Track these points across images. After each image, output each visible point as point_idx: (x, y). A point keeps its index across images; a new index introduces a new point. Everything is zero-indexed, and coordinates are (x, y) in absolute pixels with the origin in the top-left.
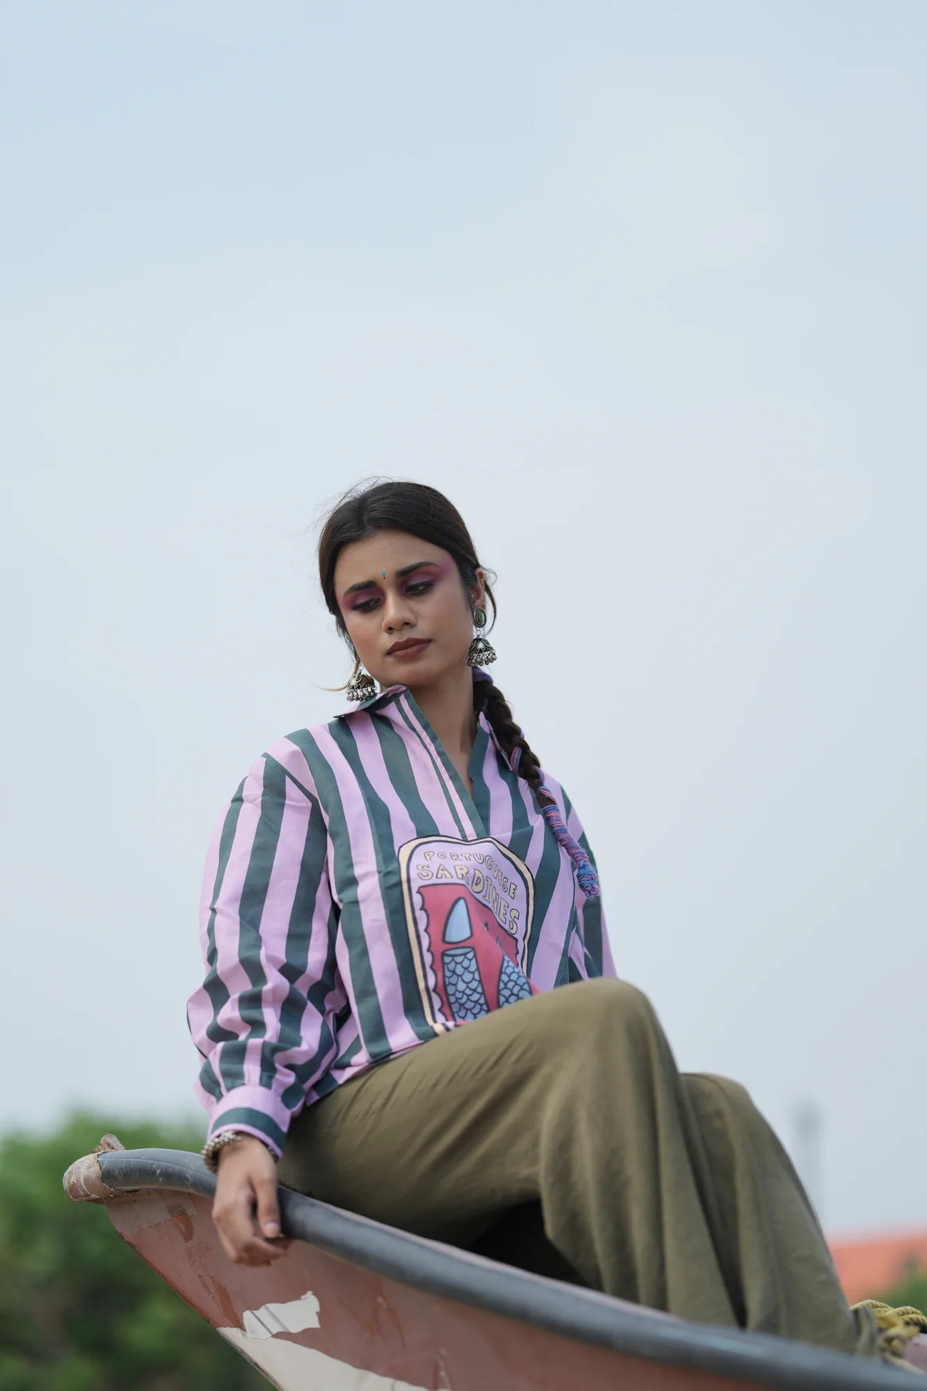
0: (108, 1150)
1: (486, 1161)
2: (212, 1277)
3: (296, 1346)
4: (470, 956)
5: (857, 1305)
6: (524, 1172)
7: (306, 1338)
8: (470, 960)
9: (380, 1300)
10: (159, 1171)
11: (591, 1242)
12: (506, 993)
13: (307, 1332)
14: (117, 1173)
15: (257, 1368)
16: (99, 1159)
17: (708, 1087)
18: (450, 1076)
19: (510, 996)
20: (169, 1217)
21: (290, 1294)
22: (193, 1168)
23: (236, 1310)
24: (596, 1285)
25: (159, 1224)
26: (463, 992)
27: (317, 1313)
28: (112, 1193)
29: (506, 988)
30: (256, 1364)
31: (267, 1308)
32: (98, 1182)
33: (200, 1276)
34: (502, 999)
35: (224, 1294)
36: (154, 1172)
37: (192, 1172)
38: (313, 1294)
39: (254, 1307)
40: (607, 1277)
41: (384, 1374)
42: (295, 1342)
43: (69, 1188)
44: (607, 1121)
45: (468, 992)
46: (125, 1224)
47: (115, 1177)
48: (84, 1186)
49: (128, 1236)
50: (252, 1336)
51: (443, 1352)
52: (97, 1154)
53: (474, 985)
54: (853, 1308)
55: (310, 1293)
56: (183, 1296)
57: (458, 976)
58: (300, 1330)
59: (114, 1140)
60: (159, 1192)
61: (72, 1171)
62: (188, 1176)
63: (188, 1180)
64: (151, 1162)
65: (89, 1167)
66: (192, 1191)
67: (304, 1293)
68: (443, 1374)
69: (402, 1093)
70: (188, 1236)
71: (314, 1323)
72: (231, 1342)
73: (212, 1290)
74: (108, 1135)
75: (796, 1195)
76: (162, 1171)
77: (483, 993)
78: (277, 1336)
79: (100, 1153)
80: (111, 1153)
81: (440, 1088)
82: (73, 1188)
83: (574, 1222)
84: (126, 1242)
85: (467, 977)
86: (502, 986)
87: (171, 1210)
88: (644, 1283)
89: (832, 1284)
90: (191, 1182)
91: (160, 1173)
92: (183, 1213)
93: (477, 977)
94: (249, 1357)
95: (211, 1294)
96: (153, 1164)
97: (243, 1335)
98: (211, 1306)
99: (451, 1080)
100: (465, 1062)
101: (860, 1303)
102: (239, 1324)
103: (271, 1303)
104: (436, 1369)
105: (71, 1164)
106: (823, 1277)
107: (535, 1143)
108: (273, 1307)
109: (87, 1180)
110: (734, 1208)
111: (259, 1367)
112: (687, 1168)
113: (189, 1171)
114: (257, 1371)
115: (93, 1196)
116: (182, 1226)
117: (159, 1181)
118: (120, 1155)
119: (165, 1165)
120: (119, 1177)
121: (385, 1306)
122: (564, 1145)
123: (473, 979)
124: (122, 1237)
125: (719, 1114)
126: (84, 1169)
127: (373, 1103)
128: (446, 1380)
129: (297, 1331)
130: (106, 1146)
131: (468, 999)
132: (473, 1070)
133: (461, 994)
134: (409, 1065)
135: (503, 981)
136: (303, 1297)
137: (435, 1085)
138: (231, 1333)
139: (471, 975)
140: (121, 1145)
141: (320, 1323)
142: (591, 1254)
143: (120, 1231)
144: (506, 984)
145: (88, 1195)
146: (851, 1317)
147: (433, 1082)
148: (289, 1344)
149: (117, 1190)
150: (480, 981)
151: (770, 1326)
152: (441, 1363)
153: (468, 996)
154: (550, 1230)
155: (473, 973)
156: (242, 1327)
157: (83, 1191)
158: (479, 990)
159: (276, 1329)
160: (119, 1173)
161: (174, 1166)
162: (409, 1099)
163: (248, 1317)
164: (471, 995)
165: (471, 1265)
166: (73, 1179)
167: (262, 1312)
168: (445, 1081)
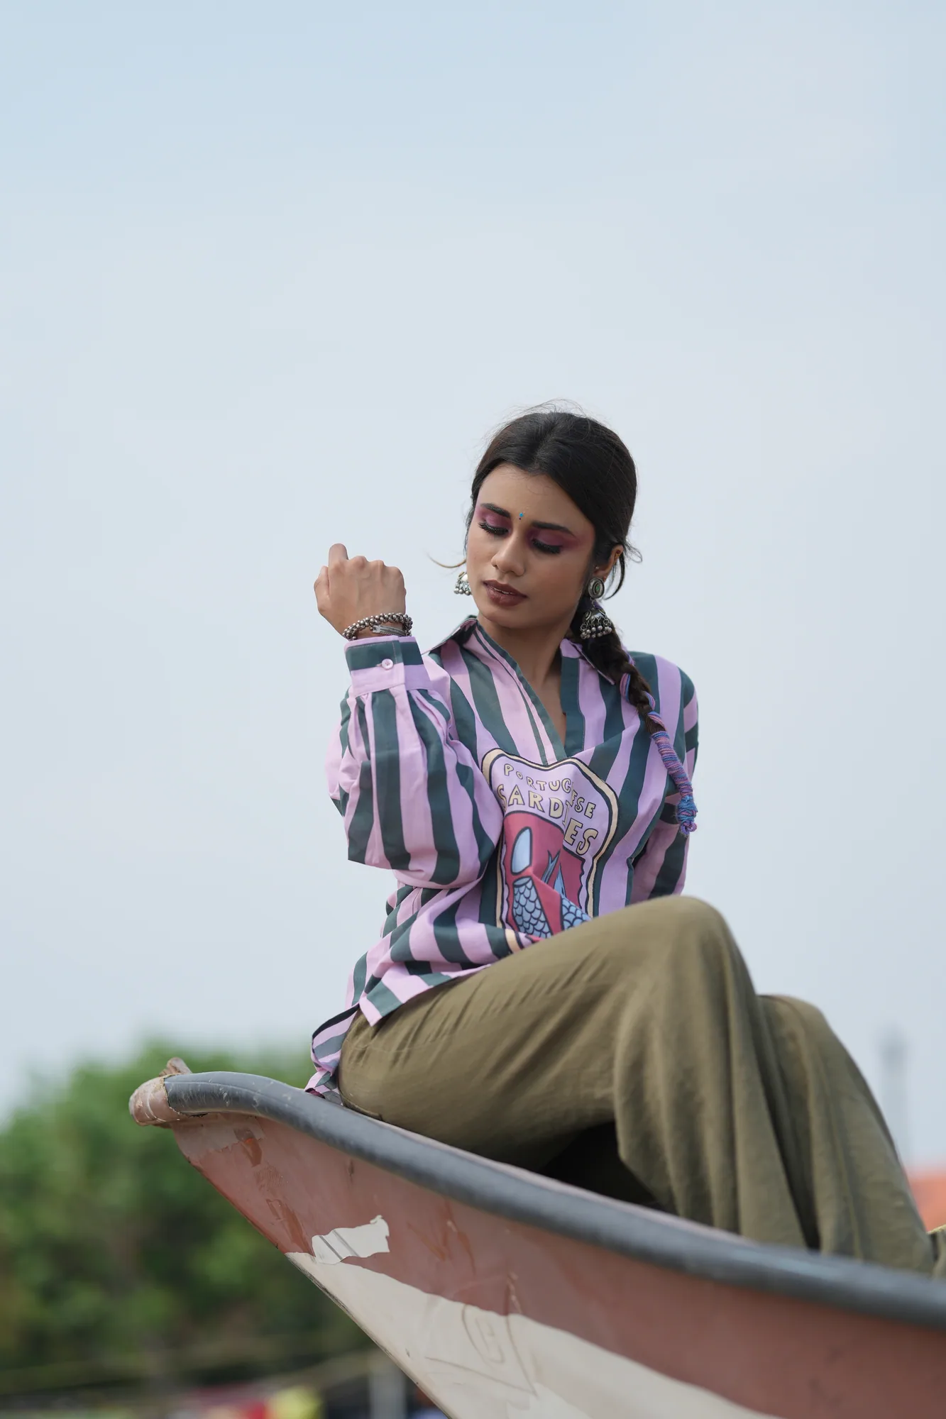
0: (174, 1074)
1: (559, 1082)
2: (279, 1201)
3: (366, 1270)
4: (529, 885)
5: (937, 1229)
6: (599, 1093)
7: (376, 1263)
8: (530, 889)
9: (450, 1223)
10: (226, 1094)
11: (664, 1164)
12: (570, 917)
13: (377, 1256)
14: (183, 1097)
15: (326, 1293)
16: (166, 1082)
17: (782, 1009)
18: (522, 995)
19: (574, 920)
20: (237, 1141)
21: (360, 1218)
22: (259, 1091)
23: (304, 1234)
24: (669, 1208)
25: (227, 1148)
26: (529, 922)
27: (387, 1237)
28: (179, 1117)
29: (569, 912)
30: (325, 1289)
31: (337, 1234)
32: (165, 1106)
33: (268, 1201)
34: (566, 924)
35: (292, 1218)
36: (221, 1096)
37: (259, 1094)
38: (383, 1218)
39: (323, 1231)
40: (680, 1199)
41: (454, 1299)
42: (364, 1268)
43: (135, 1111)
44: (681, 1040)
45: (533, 921)
46: (192, 1149)
47: (181, 1100)
48: (151, 1112)
49: (195, 1159)
50: (321, 1261)
51: (515, 1277)
52: (164, 1077)
53: (537, 914)
54: (930, 1232)
55: (379, 1218)
56: (252, 1222)
57: (522, 906)
58: (370, 1255)
59: (181, 1065)
60: (226, 1115)
61: (138, 1094)
62: (255, 1099)
63: (255, 1103)
64: (218, 1085)
65: (155, 1091)
66: (260, 1115)
67: (373, 1217)
68: (513, 1298)
69: (474, 1013)
70: (256, 1160)
71: (384, 1247)
72: (300, 1267)
73: (281, 1216)
74: (175, 1058)
75: (871, 1117)
76: (228, 1094)
77: (546, 921)
78: (347, 1260)
79: (166, 1076)
80: (177, 1077)
81: (512, 1007)
82: (139, 1113)
83: (647, 1142)
84: (194, 1166)
85: (530, 907)
86: (565, 911)
87: (238, 1134)
88: (718, 1207)
89: (909, 1211)
90: (258, 1105)
91: (227, 1097)
92: (251, 1138)
93: (538, 906)
94: (318, 1282)
95: (279, 1219)
96: (220, 1087)
97: (312, 1260)
98: (280, 1231)
99: (523, 1000)
100: (537, 981)
101: (939, 1228)
102: (308, 1250)
103: (338, 1227)
104: (507, 1293)
105: (137, 1088)
106: (900, 1203)
107: (610, 1064)
108: (340, 1231)
109: (153, 1104)
110: (807, 1132)
111: (328, 1292)
112: (760, 1091)
113: (256, 1094)
114: (327, 1297)
115: (160, 1120)
116: (249, 1149)
117: (225, 1105)
118: (186, 1078)
119: (233, 1089)
120: (186, 1101)
121: (454, 1229)
122: (637, 1067)
123: (536, 908)
124: (190, 1162)
125: (793, 1037)
126: (150, 1093)
127: (443, 1023)
128: (517, 1305)
129: (366, 1256)
130: (173, 1070)
131: (534, 928)
132: (546, 989)
133: (528, 924)
134: (481, 984)
135: (565, 907)
136: (372, 1221)
137: (507, 1005)
138: (300, 1258)
139: (533, 904)
140: (187, 1068)
141: (390, 1246)
142: (666, 1177)
143: (187, 1156)
144: (568, 909)
145: (154, 1119)
146: (928, 1242)
147: (504, 1002)
148: (359, 1268)
149: (183, 1114)
150: (542, 910)
151: (844, 1250)
152: (512, 1288)
153: (534, 925)
154: (623, 1152)
155: (534, 902)
156: (311, 1252)
157: (150, 1115)
158: (542, 918)
159: (345, 1254)
160: (186, 1097)
161: (240, 1089)
162: (482, 1018)
163: (316, 1241)
164: (536, 924)
165: (541, 1188)
166: (139, 1103)
167: (330, 1237)
168: (517, 1000)
